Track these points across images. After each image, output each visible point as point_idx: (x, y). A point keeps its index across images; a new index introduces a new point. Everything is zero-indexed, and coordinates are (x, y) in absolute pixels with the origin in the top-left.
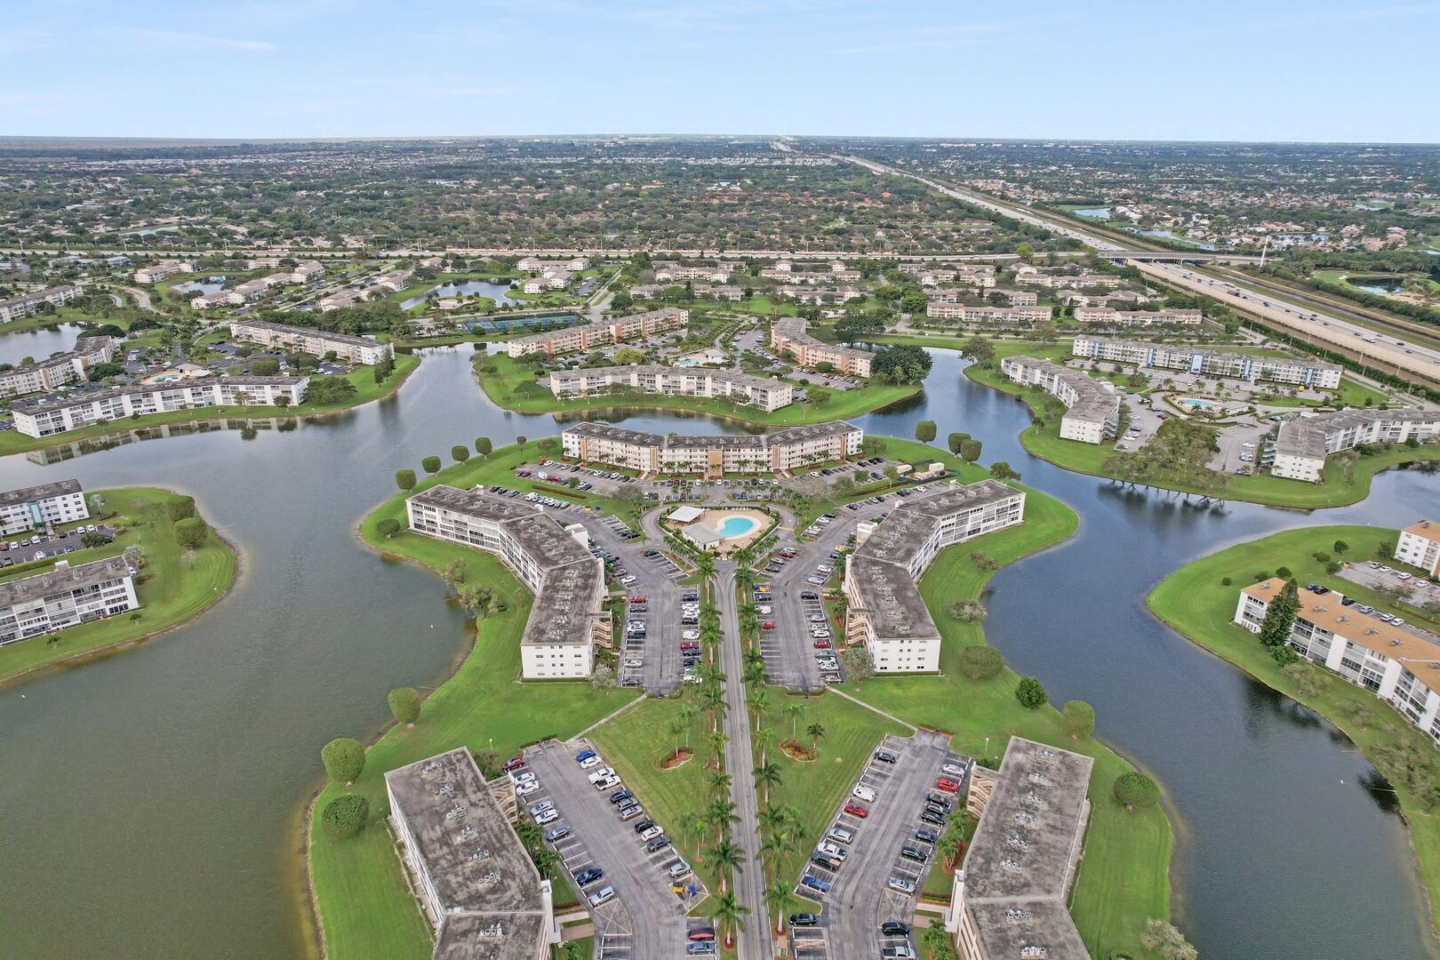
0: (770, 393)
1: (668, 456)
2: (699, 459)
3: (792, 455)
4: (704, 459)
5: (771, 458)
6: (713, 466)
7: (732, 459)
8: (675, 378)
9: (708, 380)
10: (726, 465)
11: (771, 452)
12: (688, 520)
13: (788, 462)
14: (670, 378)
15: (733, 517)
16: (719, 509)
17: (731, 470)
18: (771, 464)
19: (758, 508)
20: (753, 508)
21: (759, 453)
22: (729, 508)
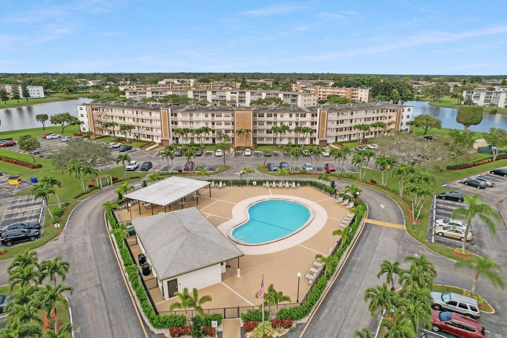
0: (300, 96)
1: (183, 122)
2: (223, 127)
3: (340, 126)
4: (230, 127)
5: (316, 127)
6: (240, 132)
7: (266, 127)
8: (222, 94)
9: (248, 94)
10: (259, 135)
11: (317, 119)
12: (164, 201)
13: (334, 134)
14: (218, 94)
15: (267, 197)
16: (242, 183)
17: (265, 142)
18: (316, 135)
19: (313, 184)
20: (303, 184)
21: (301, 119)
22: (260, 183)
